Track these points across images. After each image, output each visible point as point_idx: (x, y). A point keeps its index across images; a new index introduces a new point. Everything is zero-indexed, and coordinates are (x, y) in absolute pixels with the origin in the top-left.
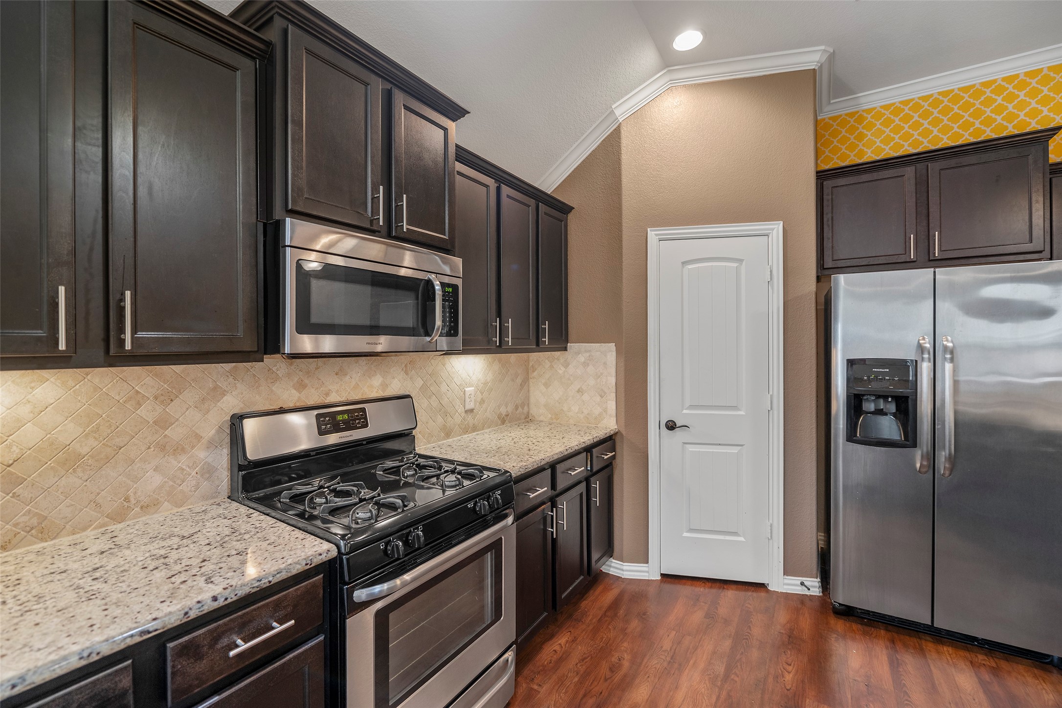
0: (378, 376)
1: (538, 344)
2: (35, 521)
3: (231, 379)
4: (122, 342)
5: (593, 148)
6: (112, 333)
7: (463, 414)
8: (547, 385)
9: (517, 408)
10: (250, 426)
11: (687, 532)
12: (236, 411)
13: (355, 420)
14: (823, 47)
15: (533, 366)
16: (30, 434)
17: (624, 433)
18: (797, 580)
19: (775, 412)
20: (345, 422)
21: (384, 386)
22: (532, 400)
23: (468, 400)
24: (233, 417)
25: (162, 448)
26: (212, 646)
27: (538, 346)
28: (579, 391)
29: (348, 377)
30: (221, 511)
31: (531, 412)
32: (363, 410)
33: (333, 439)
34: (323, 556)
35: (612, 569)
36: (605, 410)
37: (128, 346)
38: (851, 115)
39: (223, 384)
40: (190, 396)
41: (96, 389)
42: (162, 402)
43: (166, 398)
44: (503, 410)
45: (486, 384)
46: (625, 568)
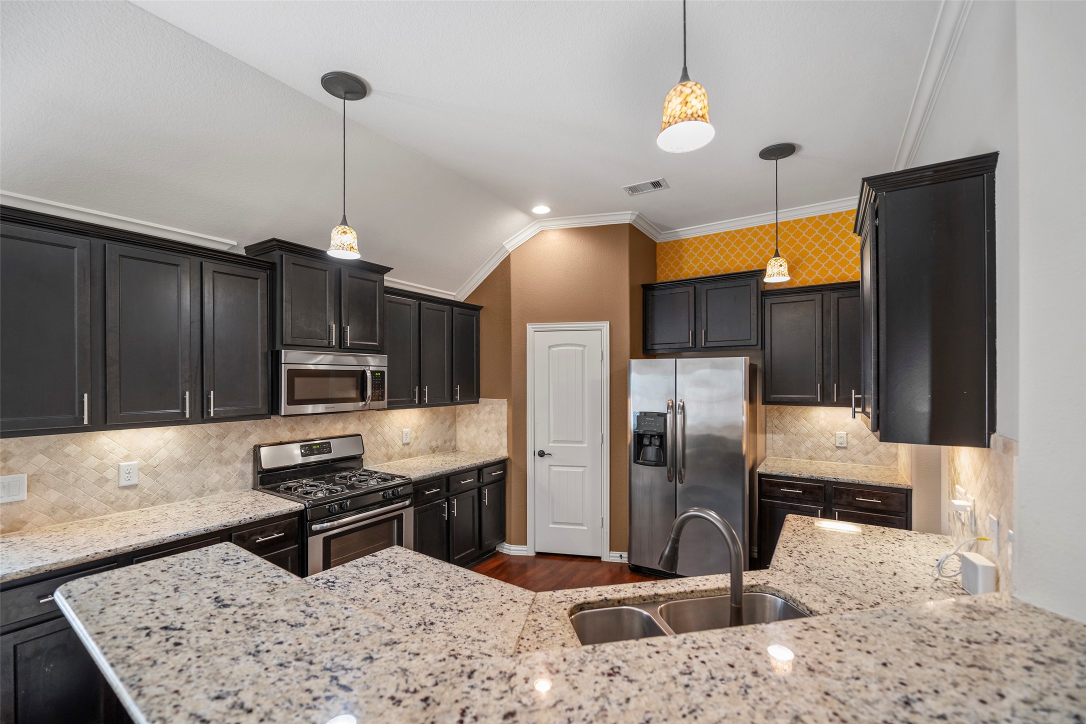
0: (340, 423)
1: (452, 400)
2: (165, 493)
3: (254, 427)
4: (209, 413)
5: (495, 268)
6: (205, 409)
7: (401, 446)
8: (467, 427)
9: (445, 442)
10: (263, 451)
11: (552, 524)
12: (256, 443)
13: (324, 449)
14: (631, 212)
15: (458, 413)
16: (163, 454)
17: (512, 459)
18: (618, 554)
19: (605, 445)
20: (317, 449)
21: (344, 429)
22: (458, 437)
23: (404, 437)
24: (255, 446)
25: (220, 461)
26: (249, 538)
27: (452, 401)
28: (486, 431)
29: (321, 424)
30: (249, 493)
31: (457, 445)
32: (329, 443)
33: (313, 459)
34: (298, 508)
35: (505, 550)
36: (501, 444)
37: (212, 415)
38: (676, 242)
39: (250, 429)
40: (233, 436)
41: (190, 432)
42: (220, 439)
43: (221, 437)
44: (434, 444)
45: (419, 426)
46: (512, 548)
